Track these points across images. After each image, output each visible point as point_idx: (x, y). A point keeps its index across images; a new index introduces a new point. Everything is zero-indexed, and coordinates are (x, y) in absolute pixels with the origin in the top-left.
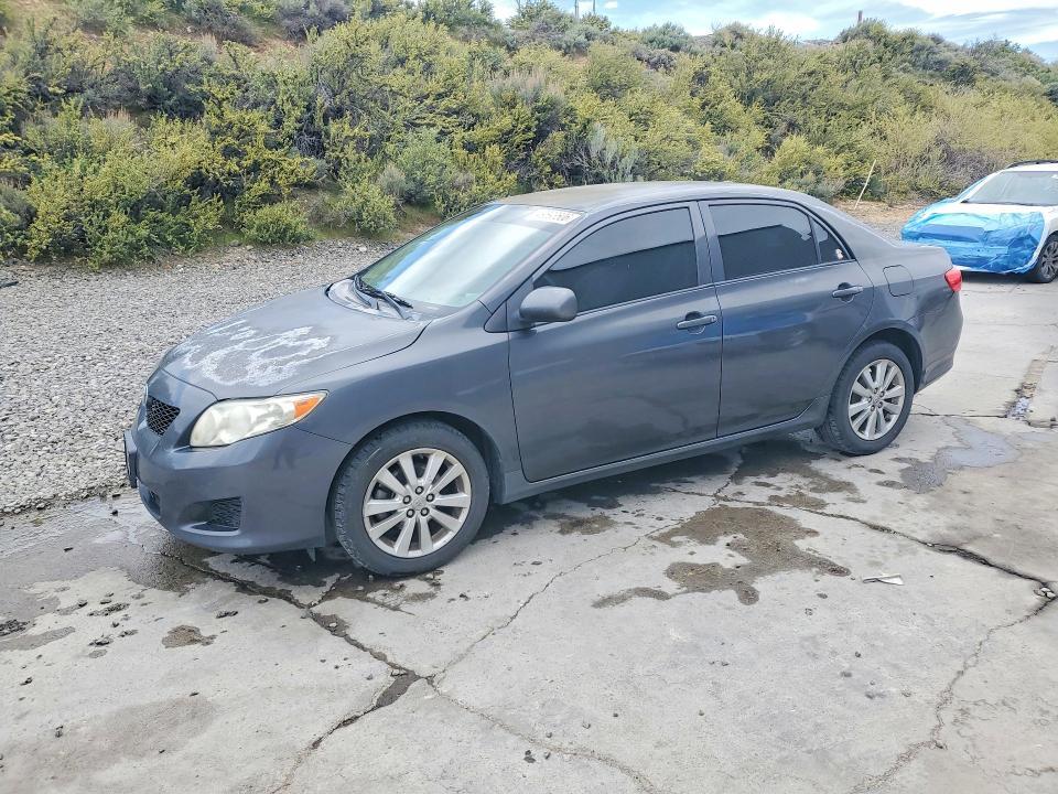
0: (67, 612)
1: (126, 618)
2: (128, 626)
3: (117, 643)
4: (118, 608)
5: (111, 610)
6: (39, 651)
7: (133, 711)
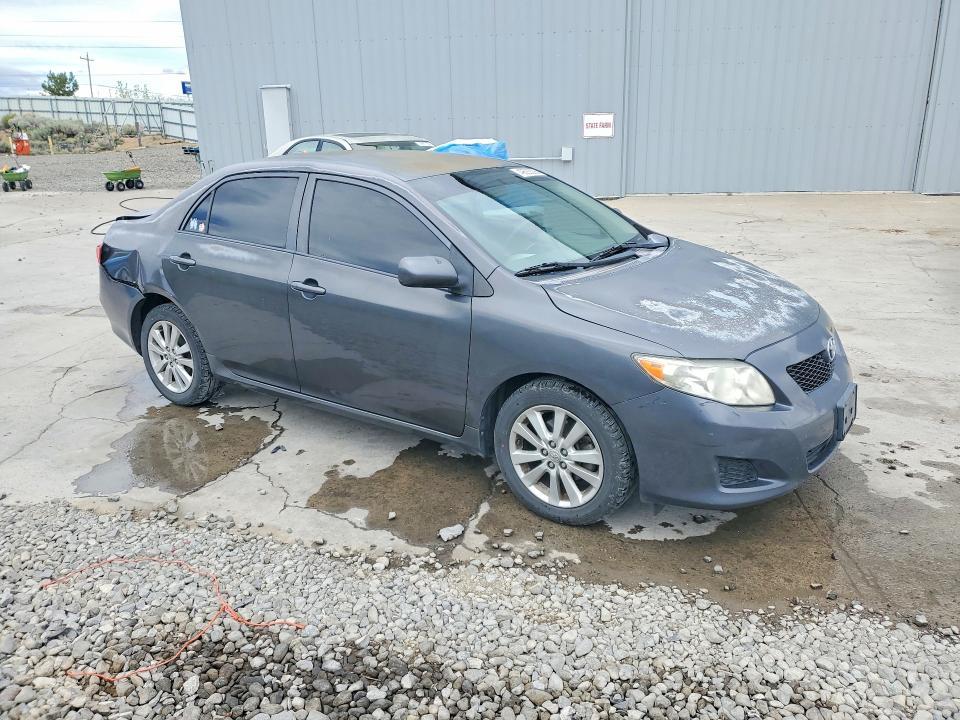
0: (922, 476)
1: (883, 453)
2: (885, 448)
3: (896, 443)
4: (885, 461)
5: (891, 462)
6: (946, 460)
7: (902, 414)
